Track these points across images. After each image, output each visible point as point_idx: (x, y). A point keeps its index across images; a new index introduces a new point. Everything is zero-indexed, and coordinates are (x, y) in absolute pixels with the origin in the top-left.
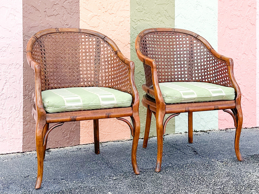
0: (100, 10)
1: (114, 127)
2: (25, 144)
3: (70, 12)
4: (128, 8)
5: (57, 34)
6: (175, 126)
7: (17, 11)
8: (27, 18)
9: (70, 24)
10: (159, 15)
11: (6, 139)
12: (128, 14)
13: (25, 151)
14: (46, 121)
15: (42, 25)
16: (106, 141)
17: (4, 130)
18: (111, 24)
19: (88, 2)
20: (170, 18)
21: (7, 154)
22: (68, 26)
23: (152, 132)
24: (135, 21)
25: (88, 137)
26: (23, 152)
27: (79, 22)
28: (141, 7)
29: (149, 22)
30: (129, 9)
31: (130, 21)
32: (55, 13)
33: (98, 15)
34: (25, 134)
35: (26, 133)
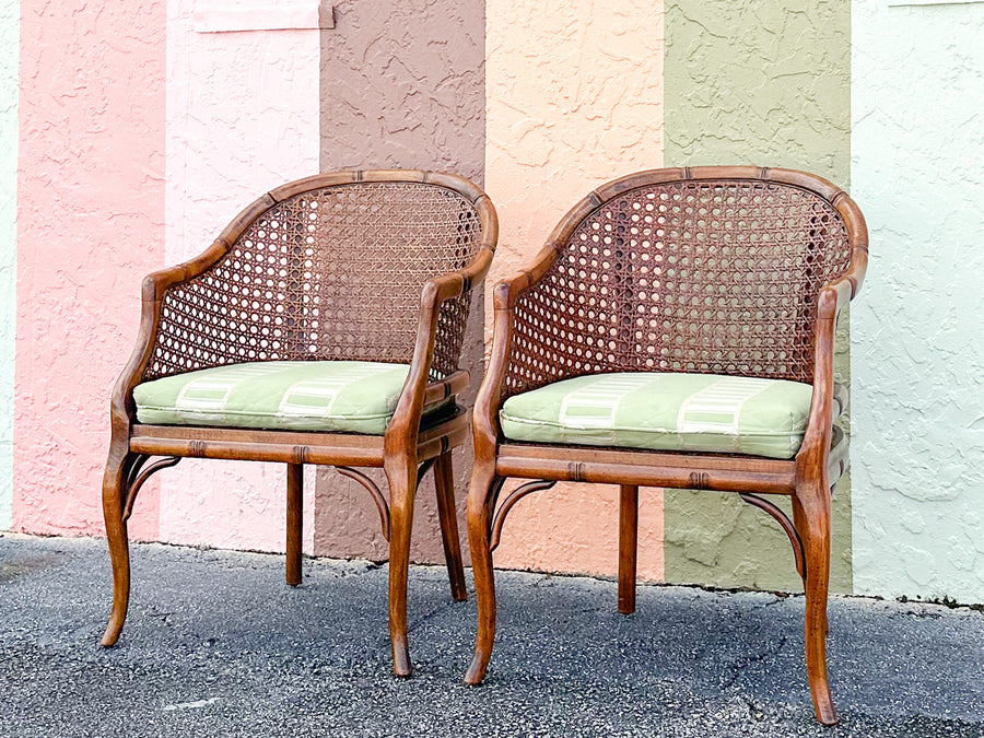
0: (554, 108)
1: (602, 526)
2: (321, 534)
3: (455, 118)
4: (658, 96)
5: (356, 188)
6: (850, 563)
7: (306, 120)
8: (333, 140)
9: (454, 158)
10: (781, 117)
11: (270, 506)
12: (658, 115)
13: (321, 553)
14: (129, 448)
15: (373, 161)
16: (575, 571)
17: (267, 477)
18: (592, 155)
19: (515, 80)
20: (828, 126)
21: (274, 553)
22: (449, 164)
23: (750, 571)
24: (684, 142)
25: (512, 544)
26: (315, 558)
27: (484, 148)
28: (708, 89)
29: (737, 146)
30: (661, 99)
31: (662, 144)
32: (411, 121)
33: (547, 125)
34: (320, 501)
35: (324, 498)
